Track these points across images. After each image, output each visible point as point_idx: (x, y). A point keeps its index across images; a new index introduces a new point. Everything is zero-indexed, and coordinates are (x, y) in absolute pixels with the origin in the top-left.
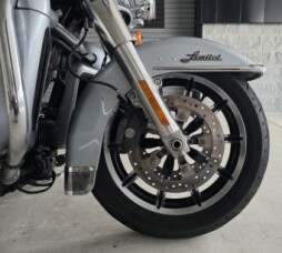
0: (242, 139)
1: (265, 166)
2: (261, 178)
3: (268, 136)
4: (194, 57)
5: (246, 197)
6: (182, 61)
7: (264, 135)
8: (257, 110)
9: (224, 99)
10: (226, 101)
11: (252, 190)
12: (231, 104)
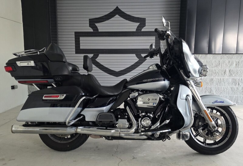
0: (230, 125)
1: (238, 133)
2: (236, 137)
3: (238, 125)
4: (216, 102)
5: (232, 143)
6: (213, 103)
7: (237, 125)
8: (235, 117)
9: (224, 113)
10: (225, 114)
11: (234, 141)
12: (226, 115)
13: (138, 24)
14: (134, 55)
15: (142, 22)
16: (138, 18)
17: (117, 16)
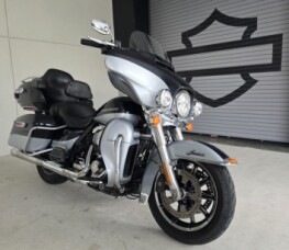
6: (187, 154)
13: (244, 28)
14: (239, 76)
15: (251, 24)
16: (245, 19)
17: (216, 22)
